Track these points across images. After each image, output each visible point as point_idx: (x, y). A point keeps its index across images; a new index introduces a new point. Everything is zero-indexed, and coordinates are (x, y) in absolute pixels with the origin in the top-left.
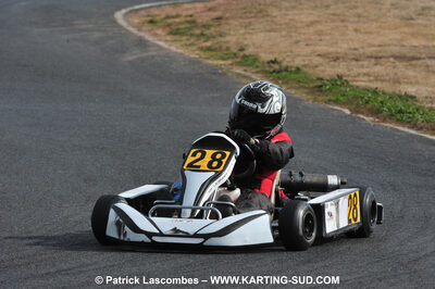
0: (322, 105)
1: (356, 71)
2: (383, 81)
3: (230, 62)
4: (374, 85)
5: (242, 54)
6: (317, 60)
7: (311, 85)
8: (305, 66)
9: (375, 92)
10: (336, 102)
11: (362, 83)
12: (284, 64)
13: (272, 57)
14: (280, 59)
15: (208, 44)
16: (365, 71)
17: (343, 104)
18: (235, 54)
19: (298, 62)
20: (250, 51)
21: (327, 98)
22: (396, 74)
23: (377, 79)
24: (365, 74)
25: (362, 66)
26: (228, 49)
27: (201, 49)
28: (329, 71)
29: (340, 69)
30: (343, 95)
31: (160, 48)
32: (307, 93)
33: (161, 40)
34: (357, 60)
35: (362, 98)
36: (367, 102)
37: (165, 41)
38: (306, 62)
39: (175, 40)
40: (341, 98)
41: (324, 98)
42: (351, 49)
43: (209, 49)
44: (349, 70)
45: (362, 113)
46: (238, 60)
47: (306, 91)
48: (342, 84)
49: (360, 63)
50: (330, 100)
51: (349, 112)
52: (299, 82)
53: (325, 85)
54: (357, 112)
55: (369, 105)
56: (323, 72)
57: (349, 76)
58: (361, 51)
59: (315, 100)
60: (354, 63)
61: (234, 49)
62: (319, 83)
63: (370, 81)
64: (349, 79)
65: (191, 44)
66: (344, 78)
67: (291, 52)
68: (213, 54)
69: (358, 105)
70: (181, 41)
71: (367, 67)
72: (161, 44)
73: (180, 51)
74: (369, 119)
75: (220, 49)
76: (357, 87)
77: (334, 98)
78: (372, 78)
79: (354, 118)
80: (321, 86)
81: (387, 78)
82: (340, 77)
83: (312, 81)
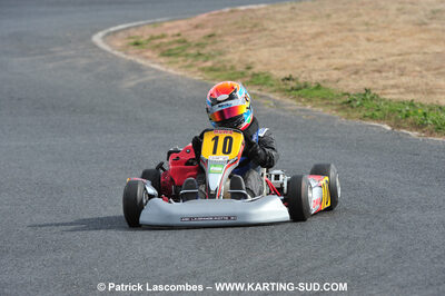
0: (358, 122)
1: (382, 83)
2: (415, 92)
4: (409, 97)
5: (250, 72)
7: (339, 101)
8: (324, 81)
9: (412, 104)
10: (372, 117)
11: (393, 95)
12: (301, 80)
14: (294, 75)
15: (209, 64)
16: (392, 82)
17: (381, 120)
18: (242, 73)
19: (316, 77)
20: (258, 68)
21: (362, 114)
22: (427, 84)
23: (408, 90)
24: (393, 87)
25: (387, 78)
26: (232, 68)
27: (203, 70)
28: (354, 85)
29: (364, 83)
30: (378, 110)
31: (157, 72)
32: (337, 110)
33: (154, 63)
34: (380, 72)
35: (400, 112)
36: (407, 116)
37: (161, 63)
38: (325, 77)
39: (170, 63)
40: (377, 113)
41: (356, 114)
42: (369, 60)
43: (211, 69)
44: (374, 83)
45: (404, 128)
46: (248, 79)
47: (335, 107)
48: (372, 98)
49: (384, 74)
50: (365, 116)
51: (389, 128)
52: (323, 99)
53: (355, 100)
54: (399, 127)
55: (411, 119)
56: (347, 86)
57: (376, 89)
58: (381, 62)
59: (348, 117)
60: (377, 75)
61: (240, 68)
62: (347, 99)
63: (401, 93)
64: (377, 92)
65: (190, 66)
66: (373, 92)
67: (305, 67)
68: (217, 74)
69: (397, 120)
70: (177, 62)
71: (393, 78)
72: (156, 66)
73: (180, 73)
74: (414, 134)
75: (224, 69)
76: (390, 100)
77: (368, 114)
78: (402, 90)
79: (398, 134)
80: (349, 102)
81: (419, 88)
82: (368, 91)
83: (338, 97)
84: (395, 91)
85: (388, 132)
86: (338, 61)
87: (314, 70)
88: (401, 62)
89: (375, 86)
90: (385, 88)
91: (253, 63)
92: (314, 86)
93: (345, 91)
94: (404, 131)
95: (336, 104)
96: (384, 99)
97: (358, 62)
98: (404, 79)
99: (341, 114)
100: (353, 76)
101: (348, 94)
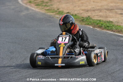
0: (84, 26)
1: (94, 14)
2: (102, 17)
3: (54, 13)
4: (100, 19)
5: (58, 11)
6: (81, 12)
7: (80, 20)
8: (78, 14)
9: (100, 21)
10: (88, 24)
11: (96, 18)
12: (72, 13)
13: (67, 11)
14: (70, 12)
15: (48, 8)
16: (97, 14)
17: (90, 25)
19: (76, 12)
20: (61, 10)
21: (85, 23)
22: (106, 15)
23: (100, 16)
25: (96, 13)
26: (54, 9)
27: (45, 10)
28: (85, 15)
29: (89, 14)
30: (90, 22)
31: (33, 10)
33: (33, 8)
34: (94, 11)
35: (96, 23)
36: (98, 24)
37: (35, 8)
38: (78, 12)
39: (37, 8)
40: (89, 23)
41: (83, 24)
42: (92, 8)
43: (48, 10)
44: (92, 14)
45: (96, 27)
46: (57, 13)
47: (78, 21)
48: (90, 19)
49: (95, 12)
50: (86, 24)
51: (92, 27)
52: (76, 19)
53: (84, 19)
54: (94, 27)
56: (84, 15)
57: (92, 16)
58: (95, 8)
59: (81, 24)
60: (93, 12)
61: (56, 10)
62: (83, 19)
63: (98, 17)
64: (92, 17)
65: (43, 9)
66: (90, 17)
67: (73, 9)
68: (49, 11)
69: (95, 25)
70: (39, 7)
72: (33, 9)
73: (39, 11)
74: (98, 29)
75: (51, 9)
76: (94, 19)
77: (87, 23)
78: (99, 16)
79: (94, 29)
80: (83, 20)
81: (104, 16)
82: (89, 17)
83: (80, 18)
84: (97, 17)
85: (91, 29)
86: (83, 8)
87: (76, 10)
88: (101, 8)
90: (95, 16)
91: (60, 8)
92: (74, 15)
93: (83, 16)
94: (96, 28)
96: (93, 19)
97: (89, 8)
98: (101, 13)
99: (79, 23)
100: (86, 12)
101: (83, 18)
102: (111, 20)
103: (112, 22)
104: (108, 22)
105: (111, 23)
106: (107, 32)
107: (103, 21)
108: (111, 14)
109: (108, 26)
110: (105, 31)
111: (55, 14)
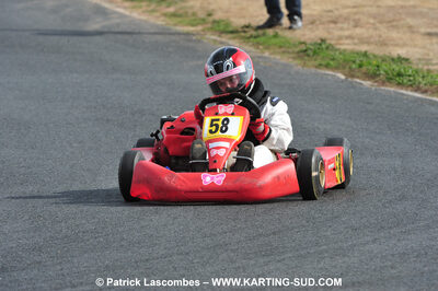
0: (313, 70)
1: (337, 33)
2: (368, 43)
3: (200, 28)
4: (364, 48)
5: (211, 19)
7: (297, 50)
9: (365, 54)
10: (327, 66)
11: (347, 46)
13: (245, 22)
14: (253, 24)
15: (171, 10)
16: (347, 33)
17: (336, 68)
18: (203, 20)
20: (219, 15)
21: (317, 63)
22: (380, 36)
23: (362, 41)
24: (348, 37)
25: (342, 29)
26: (194, 14)
27: (165, 15)
28: (309, 35)
29: (320, 32)
30: (333, 59)
31: (121, 16)
32: (294, 58)
33: (118, 6)
34: (335, 23)
35: (354, 62)
36: (360, 66)
37: (125, 8)
39: (134, 7)
40: (332, 63)
41: (313, 63)
42: (325, 11)
43: (174, 15)
44: (329, 33)
45: (358, 77)
46: (209, 26)
47: (292, 56)
48: (327, 48)
49: (339, 25)
50: (320, 65)
51: (343, 77)
52: (281, 47)
53: (311, 49)
54: (353, 76)
55: (364, 69)
56: (304, 35)
57: (331, 39)
58: (337, 13)
59: (304, 65)
60: (333, 26)
61: (201, 15)
62: (304, 47)
63: (355, 44)
64: (333, 42)
65: (153, 11)
66: (328, 42)
67: (263, 15)
68: (180, 20)
69: (351, 70)
70: (140, 7)
71: (348, 29)
72: (120, 11)
73: (144, 18)
74: (367, 83)
75: (186, 15)
76: (345, 50)
77: (324, 63)
78: (356, 41)
79: (351, 83)
80: (306, 51)
81: (372, 40)
82: (323, 41)
83: (295, 45)
84: (350, 41)
85: (342, 81)
89: (330, 36)
90: (340, 38)
91: (213, 10)
92: (272, 34)
93: (302, 40)
94: (358, 80)
95: (293, 52)
96: (339, 50)
97: (313, 13)
98: (358, 31)
99: (297, 62)
100: (310, 26)
101: (305, 44)
102: (402, 52)
103: (407, 60)
104: (393, 59)
105: (405, 65)
106: (403, 94)
107: (375, 56)
108: (394, 34)
109: (399, 75)
110: (392, 89)
111: (203, 30)
